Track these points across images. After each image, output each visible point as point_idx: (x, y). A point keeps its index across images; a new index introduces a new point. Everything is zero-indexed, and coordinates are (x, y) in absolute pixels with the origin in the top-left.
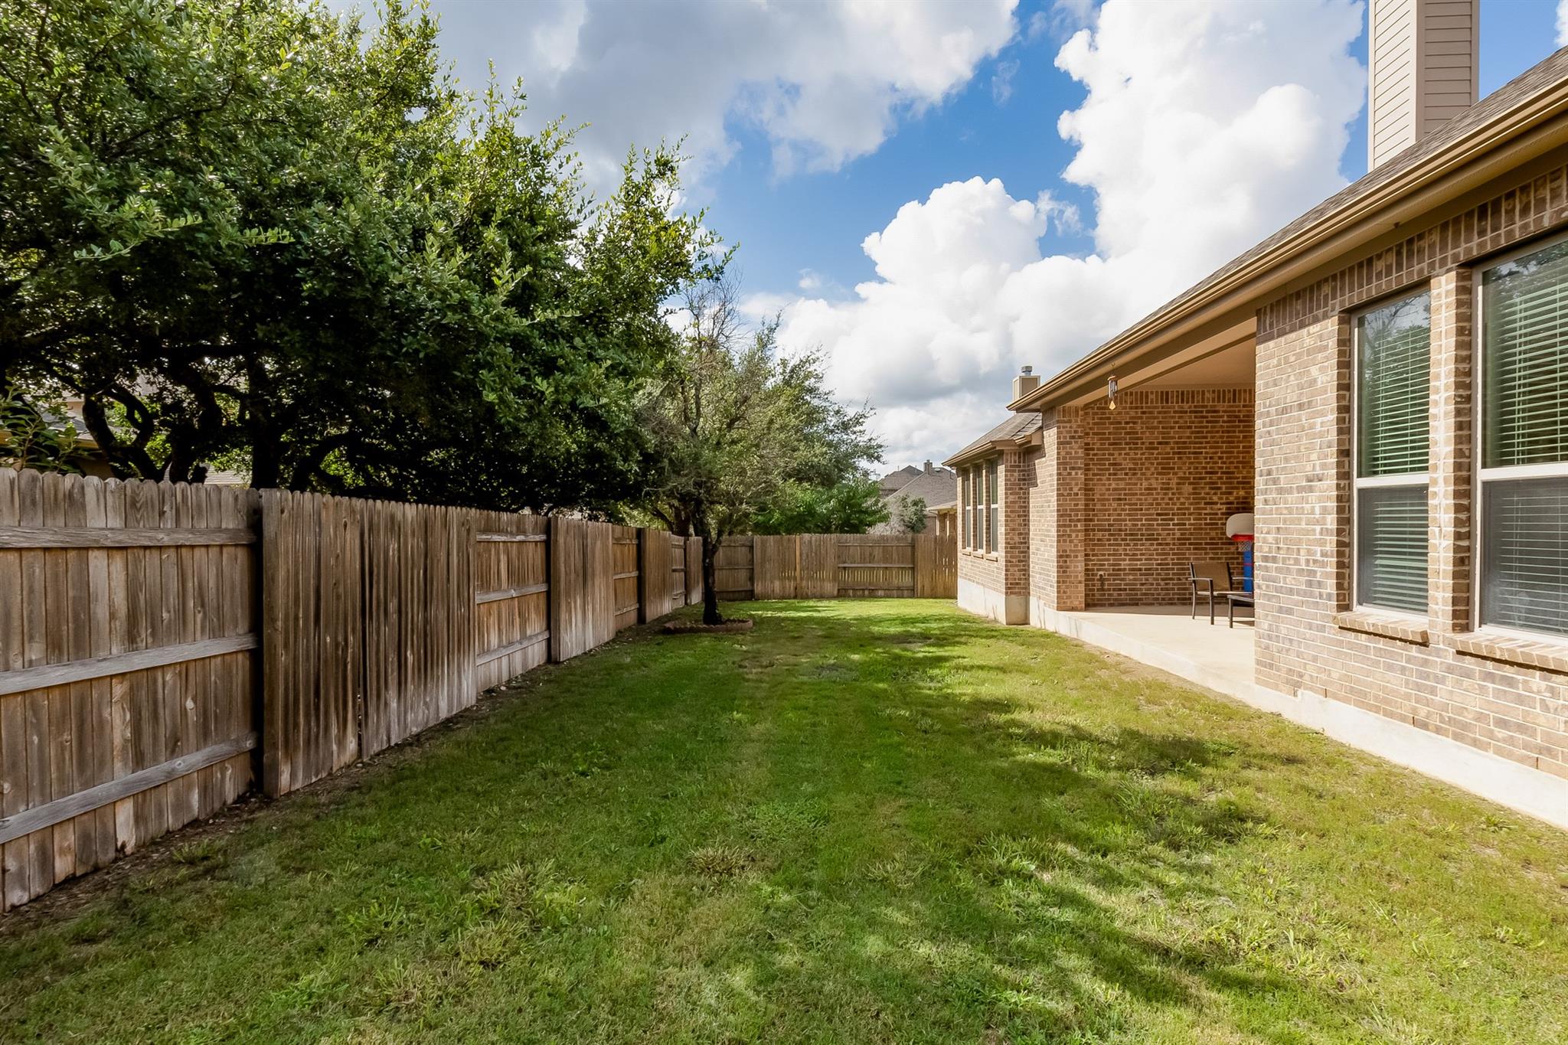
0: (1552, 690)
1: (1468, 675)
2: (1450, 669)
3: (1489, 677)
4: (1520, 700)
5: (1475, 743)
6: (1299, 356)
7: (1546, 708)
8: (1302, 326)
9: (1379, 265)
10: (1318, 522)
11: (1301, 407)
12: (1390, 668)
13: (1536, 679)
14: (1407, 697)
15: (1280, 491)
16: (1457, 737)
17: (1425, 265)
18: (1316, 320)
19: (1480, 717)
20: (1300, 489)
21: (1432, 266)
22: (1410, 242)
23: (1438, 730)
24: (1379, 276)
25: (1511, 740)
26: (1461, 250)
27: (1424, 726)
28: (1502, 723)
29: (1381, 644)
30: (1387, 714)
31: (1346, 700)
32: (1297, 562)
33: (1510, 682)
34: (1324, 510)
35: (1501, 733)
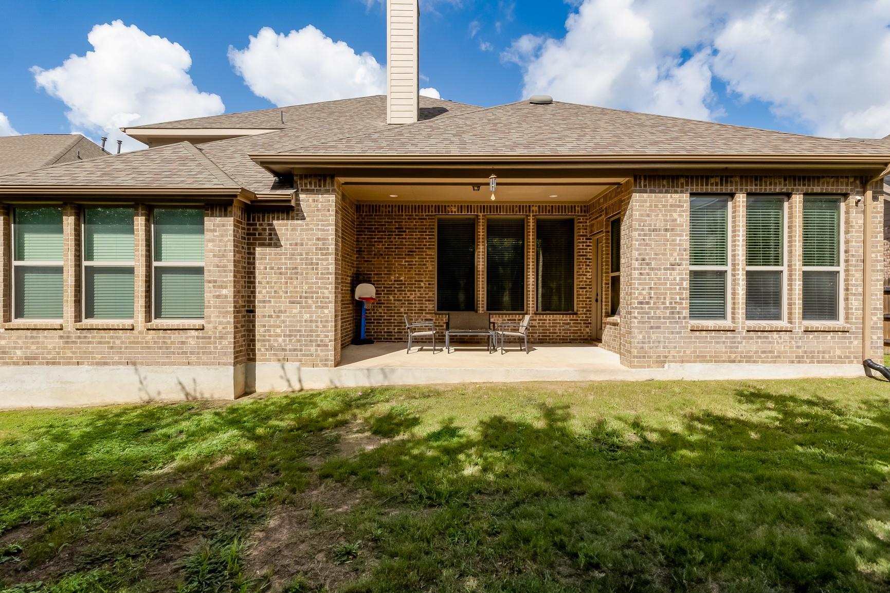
0: (780, 337)
1: (752, 338)
2: (744, 338)
3: (759, 337)
4: (770, 343)
5: (755, 362)
6: (664, 206)
7: (778, 343)
8: (667, 192)
9: (713, 180)
10: (678, 284)
11: (666, 230)
12: (717, 343)
13: (775, 335)
14: (726, 352)
15: (652, 269)
16: (747, 362)
17: (733, 188)
18: (676, 192)
19: (756, 352)
20: (665, 269)
21: (737, 189)
22: (727, 177)
23: (740, 362)
24: (712, 185)
25: (767, 357)
26: (749, 187)
27: (734, 361)
28: (764, 352)
29: (713, 334)
30: (716, 362)
31: (695, 362)
32: (664, 303)
33: (767, 338)
34: (682, 279)
35: (763, 356)
